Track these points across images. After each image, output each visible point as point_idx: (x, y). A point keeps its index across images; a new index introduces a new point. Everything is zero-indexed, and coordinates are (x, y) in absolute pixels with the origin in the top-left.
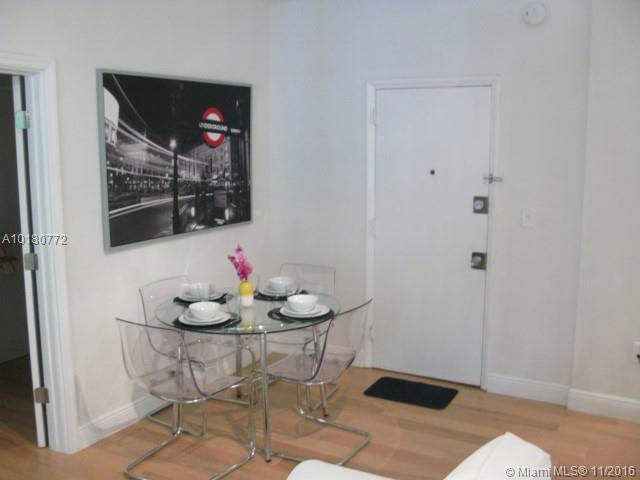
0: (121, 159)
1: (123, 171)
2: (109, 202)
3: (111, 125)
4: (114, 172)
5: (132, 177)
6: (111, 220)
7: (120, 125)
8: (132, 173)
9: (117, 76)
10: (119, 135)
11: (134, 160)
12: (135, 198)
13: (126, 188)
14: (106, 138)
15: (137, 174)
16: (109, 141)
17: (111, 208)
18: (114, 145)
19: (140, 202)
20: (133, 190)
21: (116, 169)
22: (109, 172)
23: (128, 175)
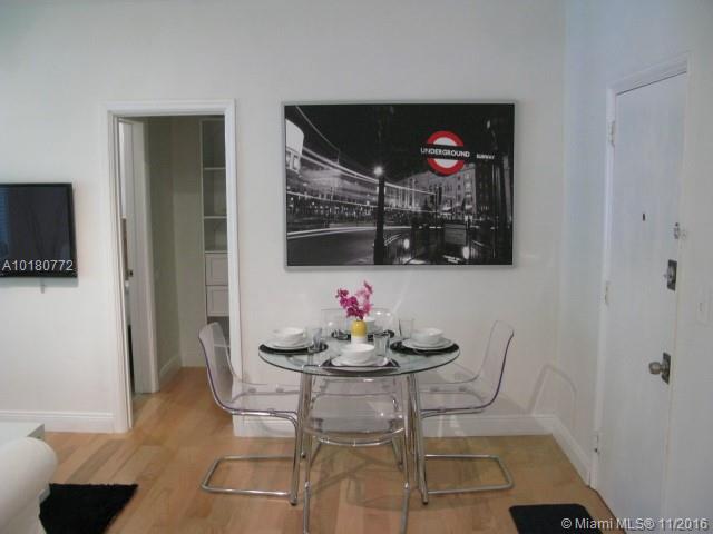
0: (305, 185)
1: (307, 196)
2: (288, 224)
3: (293, 154)
4: (296, 197)
5: (318, 203)
6: (288, 241)
7: (304, 152)
8: (319, 198)
9: (300, 106)
10: (303, 162)
11: (321, 185)
12: (323, 222)
13: (310, 212)
14: (287, 165)
15: (325, 199)
16: (290, 168)
17: (289, 230)
18: (297, 171)
19: (327, 227)
20: (319, 215)
21: (298, 194)
22: (288, 196)
23: (313, 200)
